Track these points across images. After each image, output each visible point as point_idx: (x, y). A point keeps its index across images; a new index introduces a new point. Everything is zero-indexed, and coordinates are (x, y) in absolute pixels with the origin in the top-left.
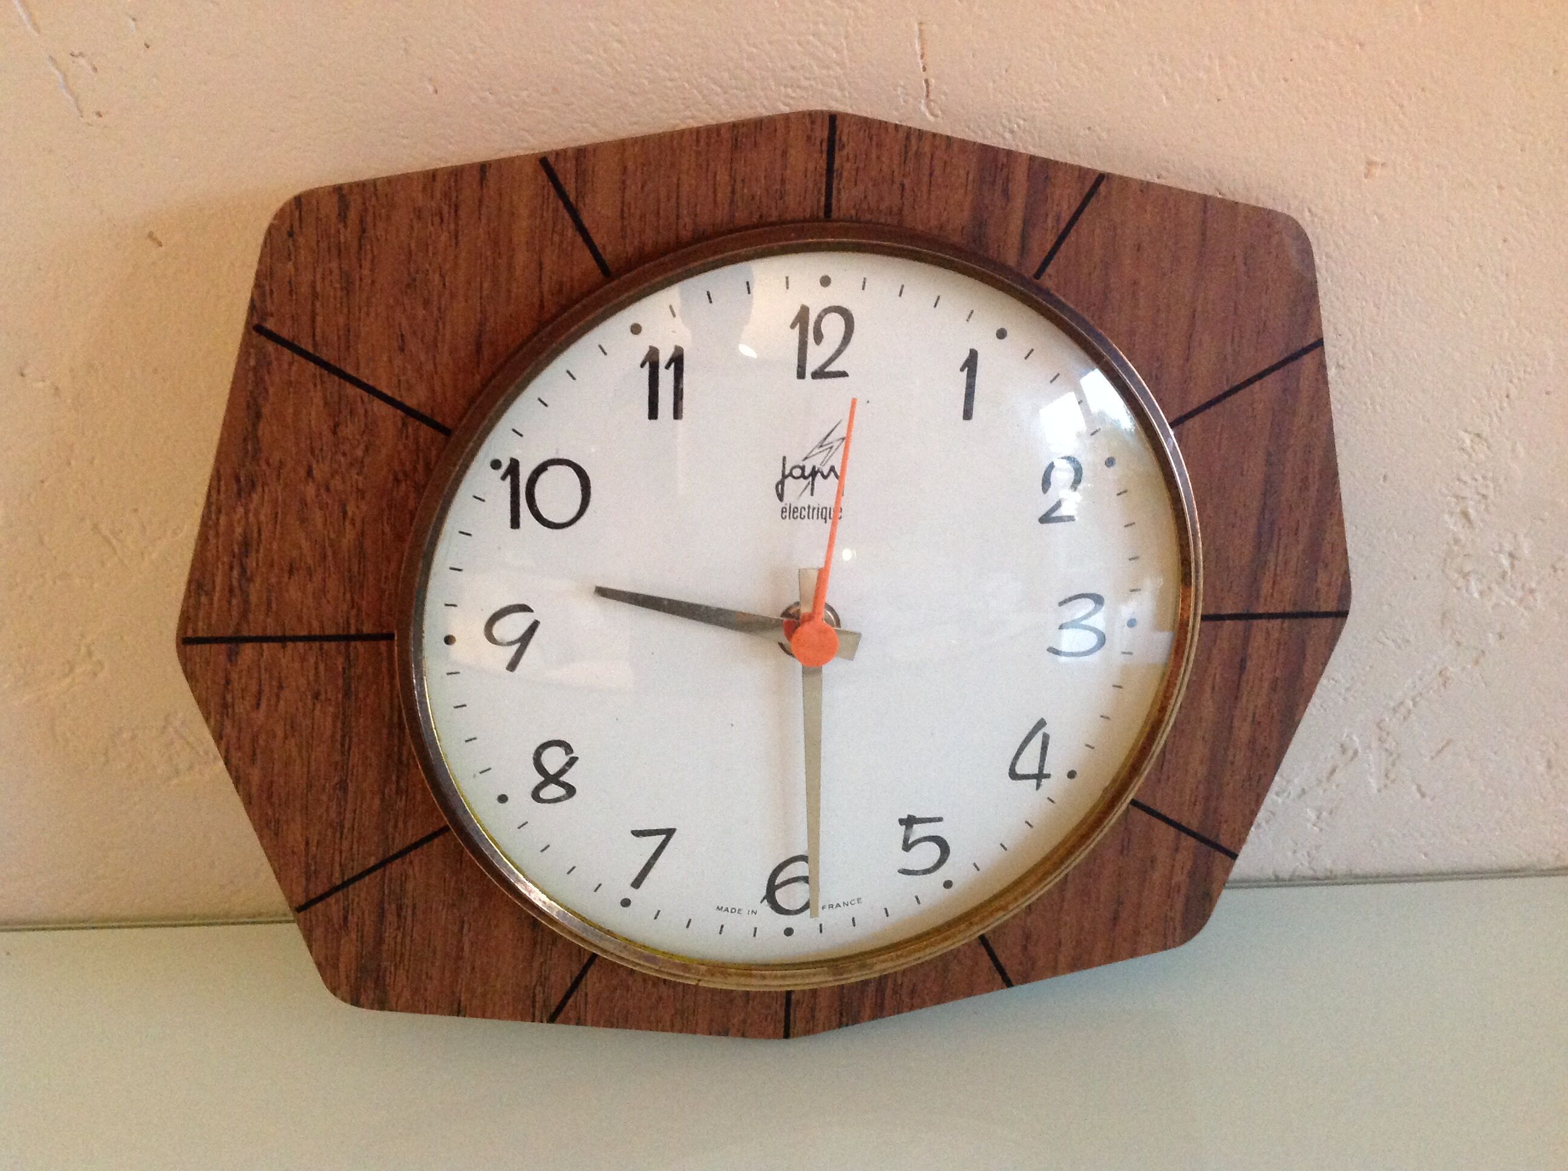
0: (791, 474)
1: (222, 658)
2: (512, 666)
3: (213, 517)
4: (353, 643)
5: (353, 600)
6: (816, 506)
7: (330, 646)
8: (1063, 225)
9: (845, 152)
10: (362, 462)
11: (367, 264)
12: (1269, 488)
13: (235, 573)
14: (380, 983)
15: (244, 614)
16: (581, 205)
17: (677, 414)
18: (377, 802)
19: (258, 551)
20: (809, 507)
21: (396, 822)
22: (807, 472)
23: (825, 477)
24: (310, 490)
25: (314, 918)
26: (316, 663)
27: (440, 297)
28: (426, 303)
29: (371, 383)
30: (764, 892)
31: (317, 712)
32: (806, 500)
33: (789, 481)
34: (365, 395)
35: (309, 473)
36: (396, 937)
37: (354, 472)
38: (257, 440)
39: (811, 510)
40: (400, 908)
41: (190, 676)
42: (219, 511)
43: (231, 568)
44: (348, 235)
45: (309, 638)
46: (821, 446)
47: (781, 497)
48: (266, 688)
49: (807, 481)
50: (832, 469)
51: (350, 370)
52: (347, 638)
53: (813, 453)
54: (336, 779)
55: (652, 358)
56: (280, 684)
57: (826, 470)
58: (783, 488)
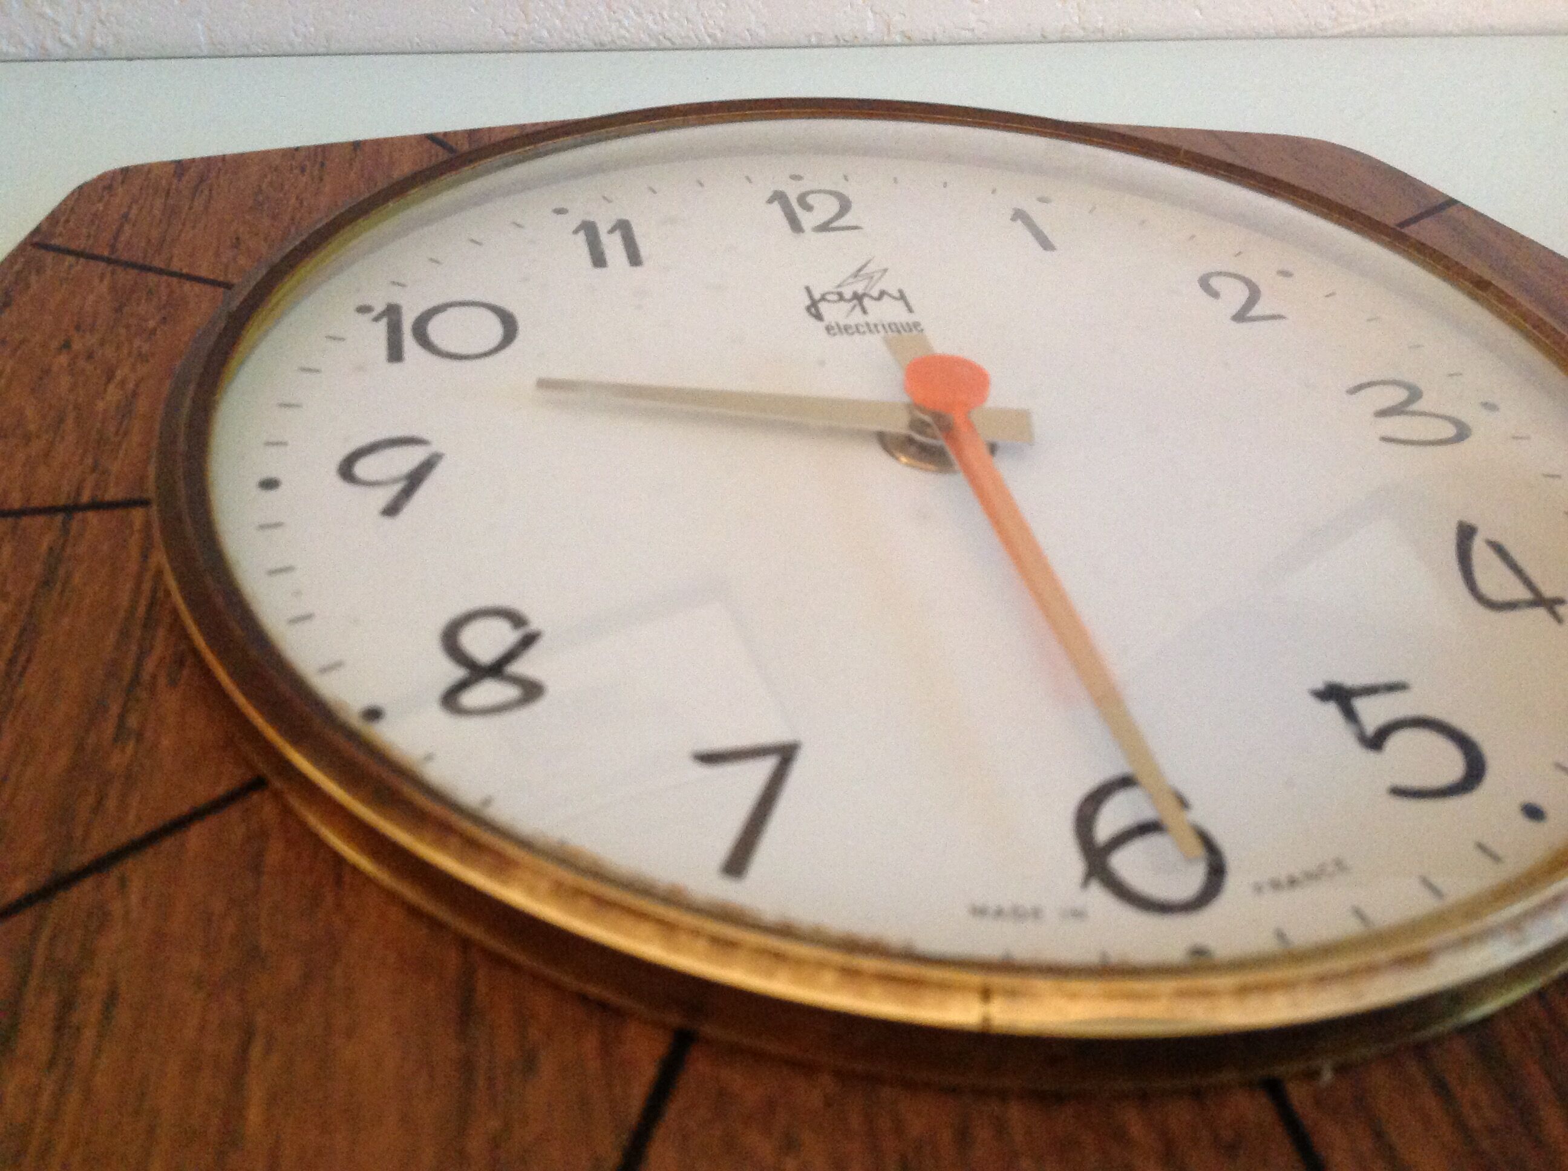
0: (823, 298)
2: (393, 510)
4: (79, 515)
5: (95, 464)
6: (878, 323)
10: (153, 332)
11: (200, 200)
17: (634, 258)
20: (867, 324)
22: (848, 297)
23: (877, 299)
24: (63, 359)
32: (859, 318)
33: (822, 305)
35: (65, 346)
37: (139, 339)
39: (872, 326)
44: (180, 184)
46: (856, 277)
49: (851, 304)
50: (884, 292)
51: (157, 264)
52: (71, 509)
53: (847, 281)
55: (587, 228)
57: (875, 293)
58: (817, 310)
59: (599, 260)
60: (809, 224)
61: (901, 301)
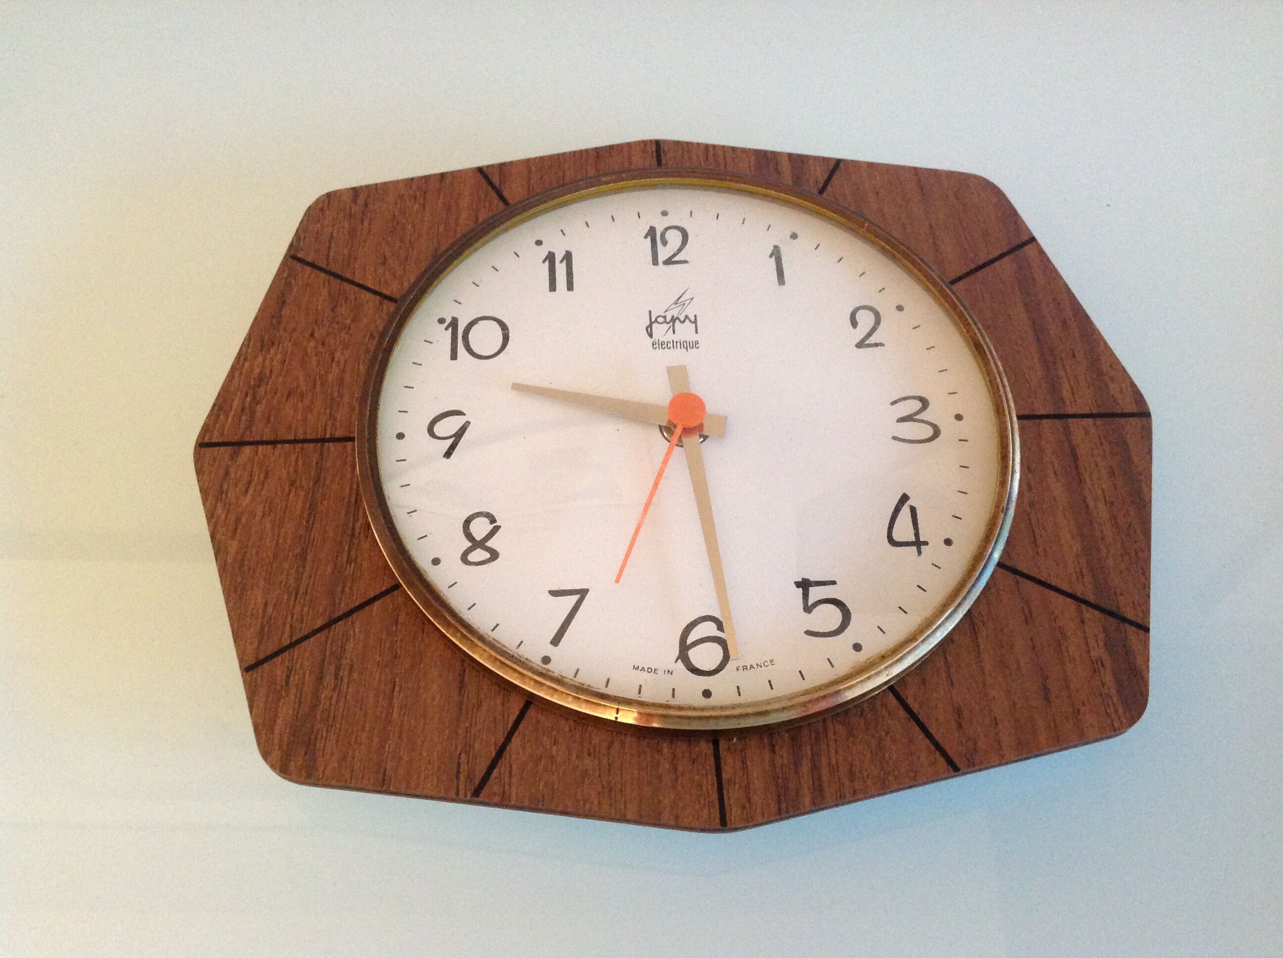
0: (656, 321)
1: (227, 456)
2: (448, 454)
3: (241, 362)
4: (326, 444)
5: (331, 414)
6: (678, 340)
7: (309, 447)
10: (349, 328)
11: (366, 223)
12: (1037, 326)
13: (248, 399)
15: (249, 427)
16: (503, 188)
17: (570, 287)
18: (329, 569)
19: (267, 384)
20: (673, 341)
21: (344, 587)
22: (668, 320)
23: (682, 322)
24: (312, 344)
25: (259, 679)
26: (297, 460)
27: (411, 236)
28: (402, 241)
29: (361, 282)
30: (676, 653)
31: (292, 495)
32: (670, 337)
33: (654, 326)
34: (357, 289)
35: (312, 335)
36: (331, 698)
37: (343, 332)
38: (280, 317)
39: (675, 343)
40: (338, 668)
41: (199, 471)
42: (245, 361)
43: (247, 394)
44: (356, 209)
45: (294, 441)
46: (676, 304)
47: (651, 335)
48: (255, 478)
49: (669, 325)
50: (687, 317)
51: (348, 276)
52: (323, 440)
53: (671, 308)
54: (298, 551)
55: (550, 258)
56: (267, 474)
57: (682, 318)
58: (651, 330)
59: (553, 287)
60: (662, 257)
61: (694, 325)
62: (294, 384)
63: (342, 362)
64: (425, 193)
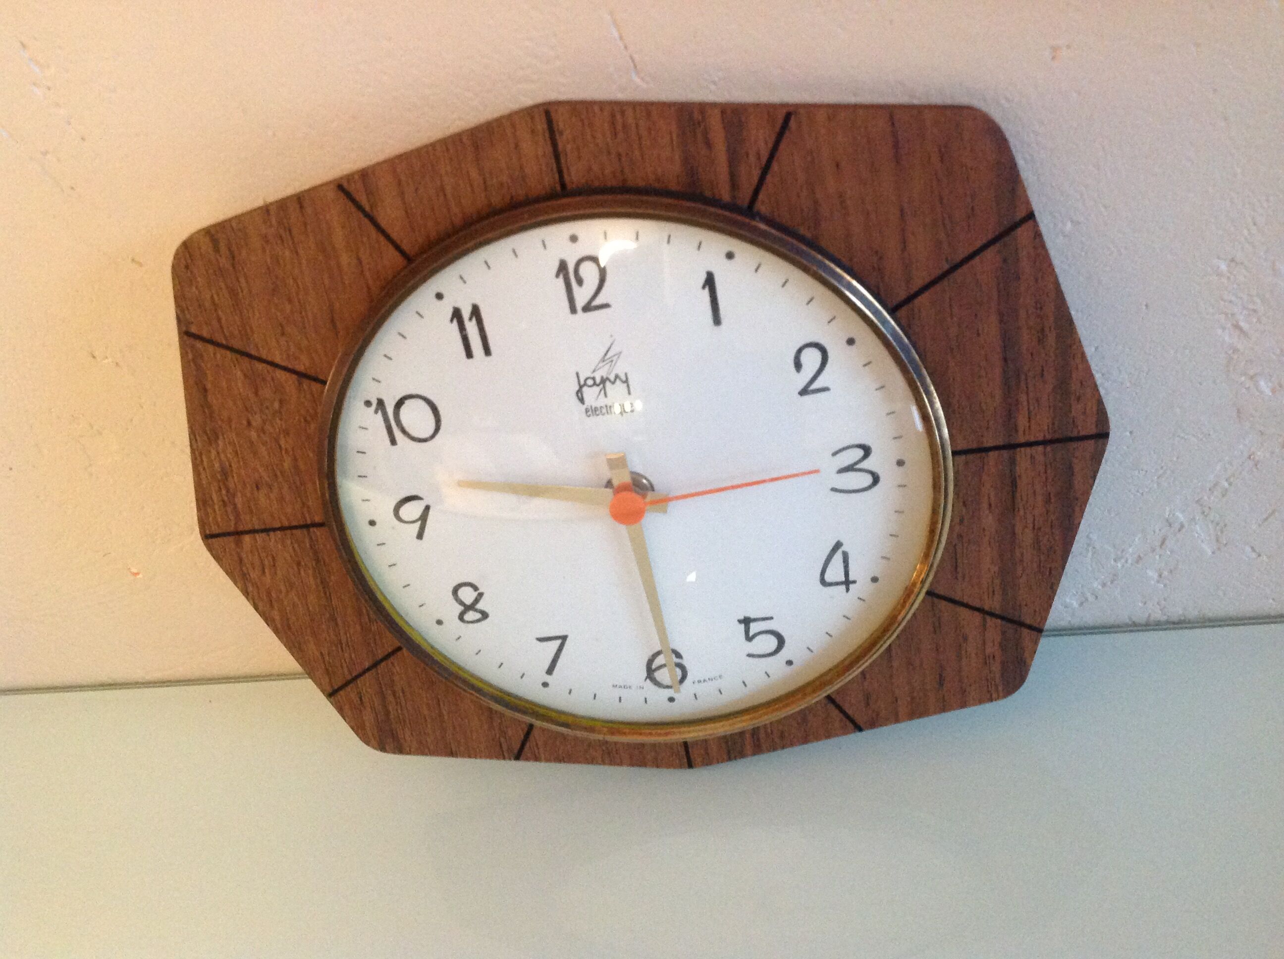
0: (585, 384)
1: (233, 546)
2: (420, 536)
3: (198, 457)
4: (311, 529)
5: (302, 502)
6: (611, 405)
7: (298, 532)
8: (764, 160)
9: (564, 137)
10: (280, 412)
11: (242, 280)
12: (1008, 341)
13: (224, 492)
14: (394, 737)
15: (238, 518)
17: (487, 351)
18: (358, 627)
19: (233, 477)
20: (606, 406)
21: (374, 640)
22: (598, 381)
23: (613, 383)
24: (253, 434)
25: (341, 700)
26: (292, 543)
27: (297, 294)
28: (290, 301)
29: (270, 359)
30: (645, 674)
31: (302, 574)
32: (602, 401)
33: (585, 389)
34: (269, 367)
35: (249, 423)
36: (397, 710)
37: (277, 419)
38: (210, 407)
39: (608, 408)
40: (394, 692)
41: (217, 558)
42: (201, 454)
43: (220, 489)
44: (224, 262)
45: (282, 529)
46: (603, 361)
47: (582, 400)
48: (266, 562)
49: (600, 388)
50: (617, 377)
51: (254, 353)
52: (306, 526)
53: (598, 367)
54: (328, 615)
55: (457, 314)
56: (274, 558)
57: (612, 378)
58: (582, 395)
59: (469, 354)
60: (580, 303)
61: (625, 385)
62: (256, 475)
63: (290, 449)
64: (290, 231)
